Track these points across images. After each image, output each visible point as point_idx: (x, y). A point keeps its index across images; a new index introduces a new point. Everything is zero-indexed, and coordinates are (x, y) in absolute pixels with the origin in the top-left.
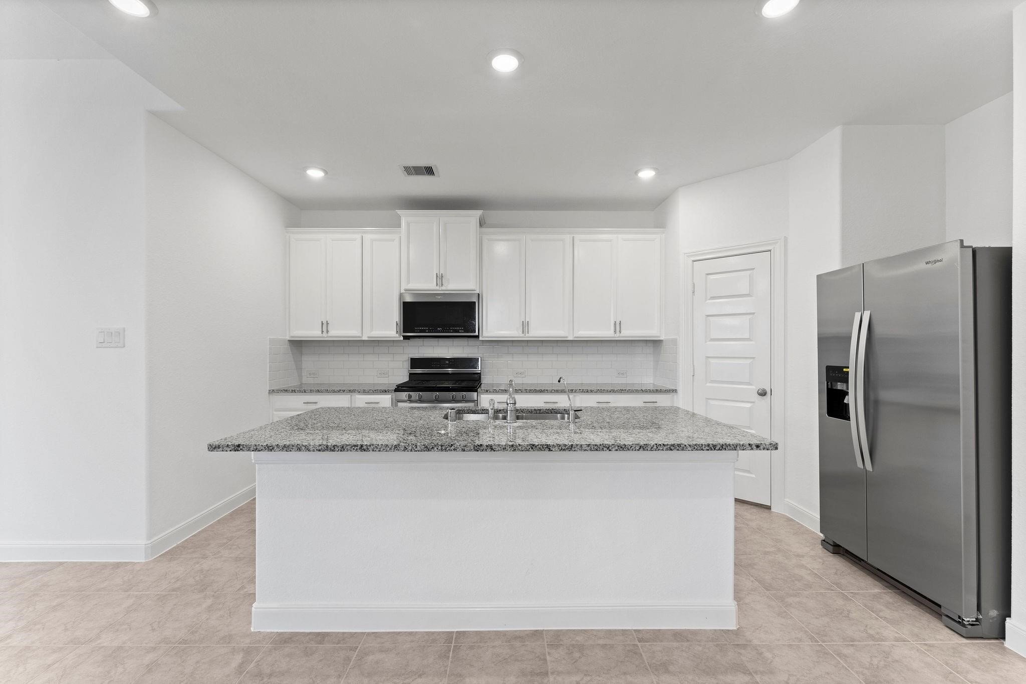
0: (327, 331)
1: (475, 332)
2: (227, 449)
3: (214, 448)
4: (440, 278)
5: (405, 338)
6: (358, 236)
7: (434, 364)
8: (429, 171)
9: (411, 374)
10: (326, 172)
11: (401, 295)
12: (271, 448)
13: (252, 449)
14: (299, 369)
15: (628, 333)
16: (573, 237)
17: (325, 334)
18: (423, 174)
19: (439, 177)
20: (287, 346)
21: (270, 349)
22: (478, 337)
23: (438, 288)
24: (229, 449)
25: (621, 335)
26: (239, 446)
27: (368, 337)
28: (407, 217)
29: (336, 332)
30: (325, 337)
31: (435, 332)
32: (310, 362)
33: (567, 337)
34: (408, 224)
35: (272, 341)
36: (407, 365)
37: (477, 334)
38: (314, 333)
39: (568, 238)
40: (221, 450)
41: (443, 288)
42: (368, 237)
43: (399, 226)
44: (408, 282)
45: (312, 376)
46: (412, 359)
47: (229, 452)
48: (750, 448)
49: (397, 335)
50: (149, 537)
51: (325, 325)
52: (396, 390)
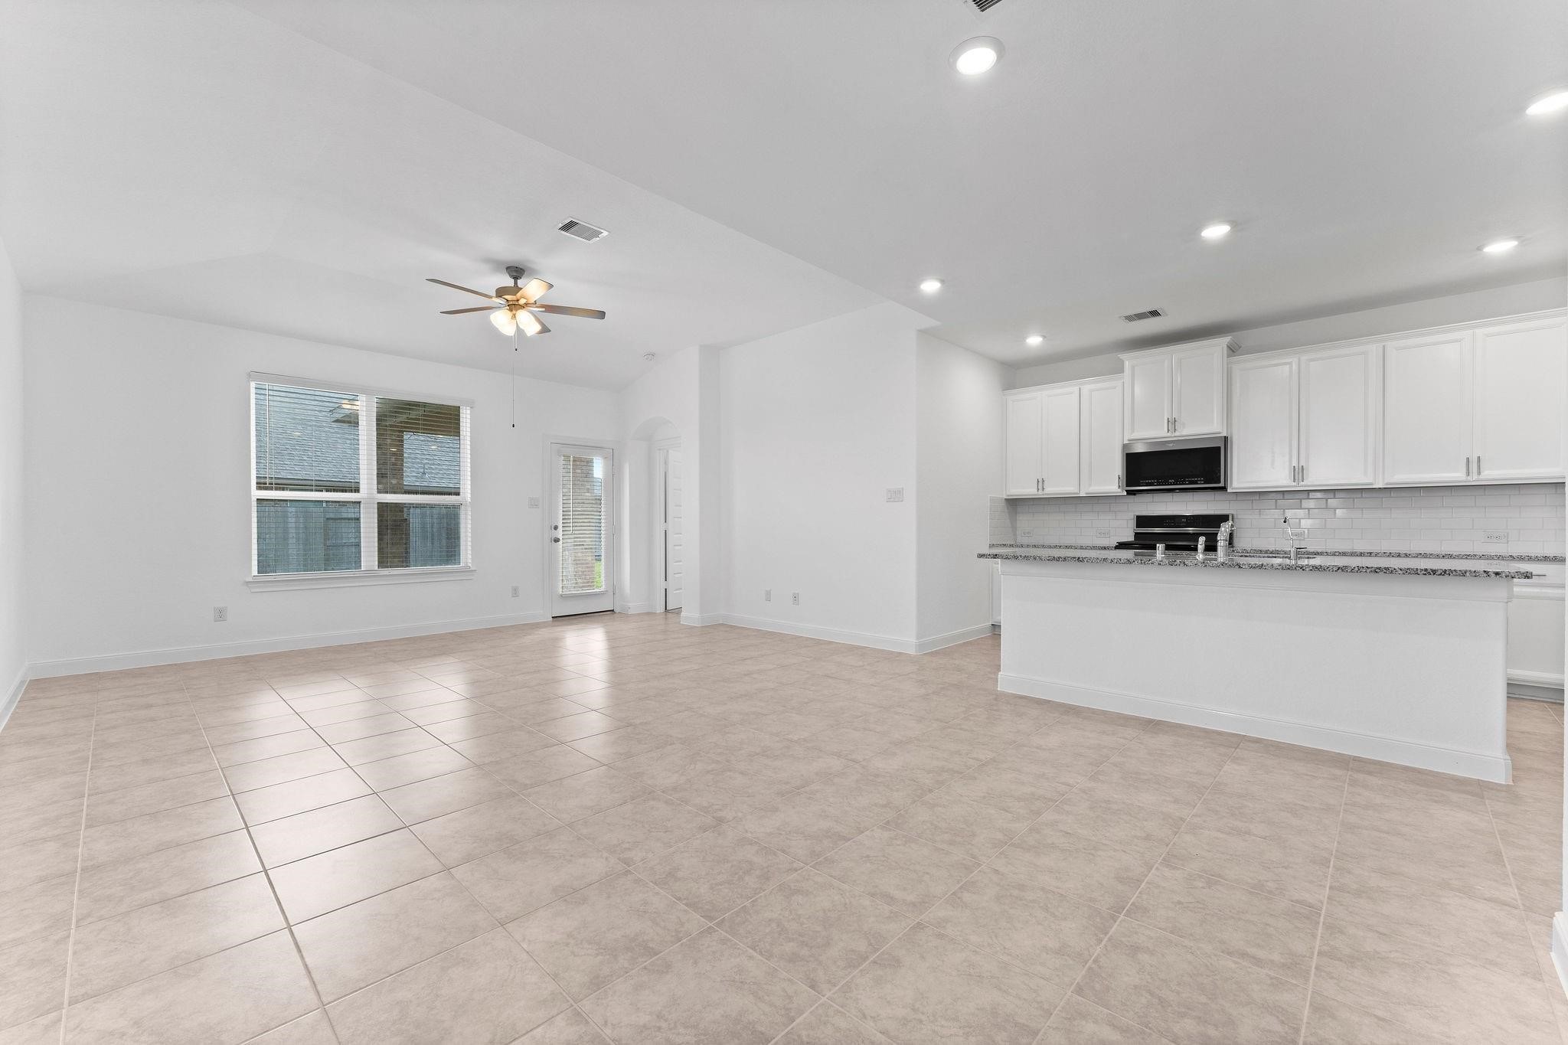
0: (1043, 489)
1: (1220, 482)
4: (1173, 423)
5: (1129, 493)
6: (1076, 389)
8: (1155, 314)
9: (1136, 534)
10: (1044, 337)
11: (1125, 446)
14: (1014, 528)
15: (1491, 474)
16: (1384, 346)
17: (1040, 492)
18: (1148, 317)
19: (1167, 315)
20: (1003, 504)
21: (991, 505)
22: (1224, 489)
23: (1169, 434)
25: (1481, 477)
27: (1087, 493)
28: (1129, 360)
29: (1052, 490)
30: (1041, 494)
31: (1166, 485)
32: (1025, 521)
33: (1372, 484)
34: (1133, 368)
35: (992, 500)
36: (1133, 523)
37: (1222, 484)
38: (1029, 490)
39: (1373, 348)
41: (1177, 434)
42: (1086, 389)
43: (1122, 371)
44: (1133, 431)
45: (1027, 535)
46: (1138, 517)
48: (1485, 575)
50: (917, 639)
51: (1041, 483)
52: (1117, 548)
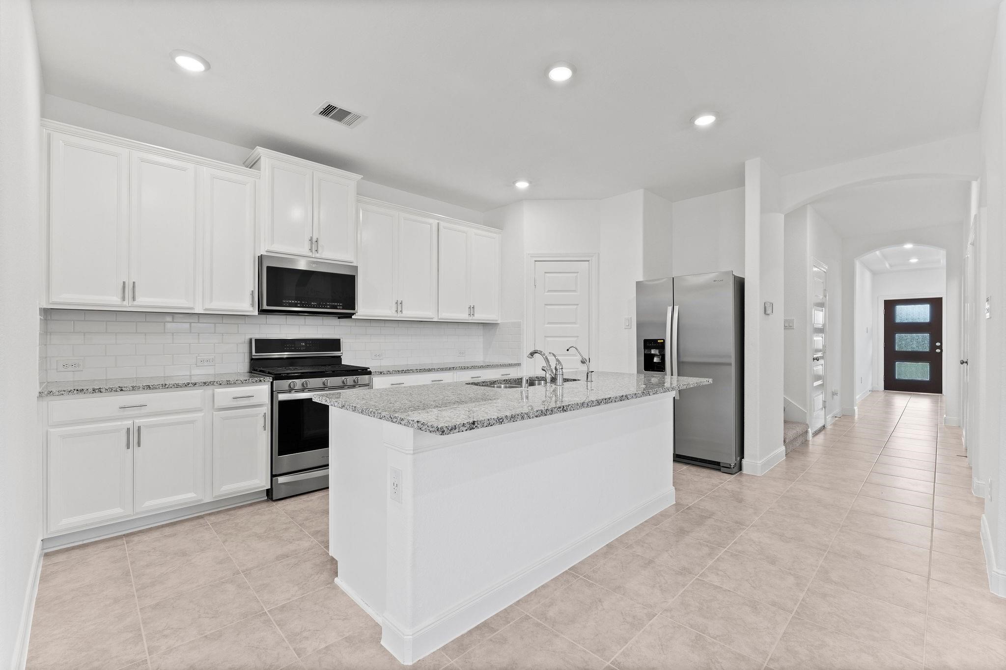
2: (462, 428)
3: (451, 430)
7: (287, 347)
12: (501, 421)
13: (485, 424)
24: (465, 428)
26: (474, 423)
40: (458, 431)
47: (465, 432)
49: (251, 309)
